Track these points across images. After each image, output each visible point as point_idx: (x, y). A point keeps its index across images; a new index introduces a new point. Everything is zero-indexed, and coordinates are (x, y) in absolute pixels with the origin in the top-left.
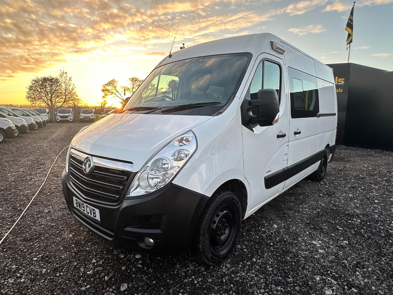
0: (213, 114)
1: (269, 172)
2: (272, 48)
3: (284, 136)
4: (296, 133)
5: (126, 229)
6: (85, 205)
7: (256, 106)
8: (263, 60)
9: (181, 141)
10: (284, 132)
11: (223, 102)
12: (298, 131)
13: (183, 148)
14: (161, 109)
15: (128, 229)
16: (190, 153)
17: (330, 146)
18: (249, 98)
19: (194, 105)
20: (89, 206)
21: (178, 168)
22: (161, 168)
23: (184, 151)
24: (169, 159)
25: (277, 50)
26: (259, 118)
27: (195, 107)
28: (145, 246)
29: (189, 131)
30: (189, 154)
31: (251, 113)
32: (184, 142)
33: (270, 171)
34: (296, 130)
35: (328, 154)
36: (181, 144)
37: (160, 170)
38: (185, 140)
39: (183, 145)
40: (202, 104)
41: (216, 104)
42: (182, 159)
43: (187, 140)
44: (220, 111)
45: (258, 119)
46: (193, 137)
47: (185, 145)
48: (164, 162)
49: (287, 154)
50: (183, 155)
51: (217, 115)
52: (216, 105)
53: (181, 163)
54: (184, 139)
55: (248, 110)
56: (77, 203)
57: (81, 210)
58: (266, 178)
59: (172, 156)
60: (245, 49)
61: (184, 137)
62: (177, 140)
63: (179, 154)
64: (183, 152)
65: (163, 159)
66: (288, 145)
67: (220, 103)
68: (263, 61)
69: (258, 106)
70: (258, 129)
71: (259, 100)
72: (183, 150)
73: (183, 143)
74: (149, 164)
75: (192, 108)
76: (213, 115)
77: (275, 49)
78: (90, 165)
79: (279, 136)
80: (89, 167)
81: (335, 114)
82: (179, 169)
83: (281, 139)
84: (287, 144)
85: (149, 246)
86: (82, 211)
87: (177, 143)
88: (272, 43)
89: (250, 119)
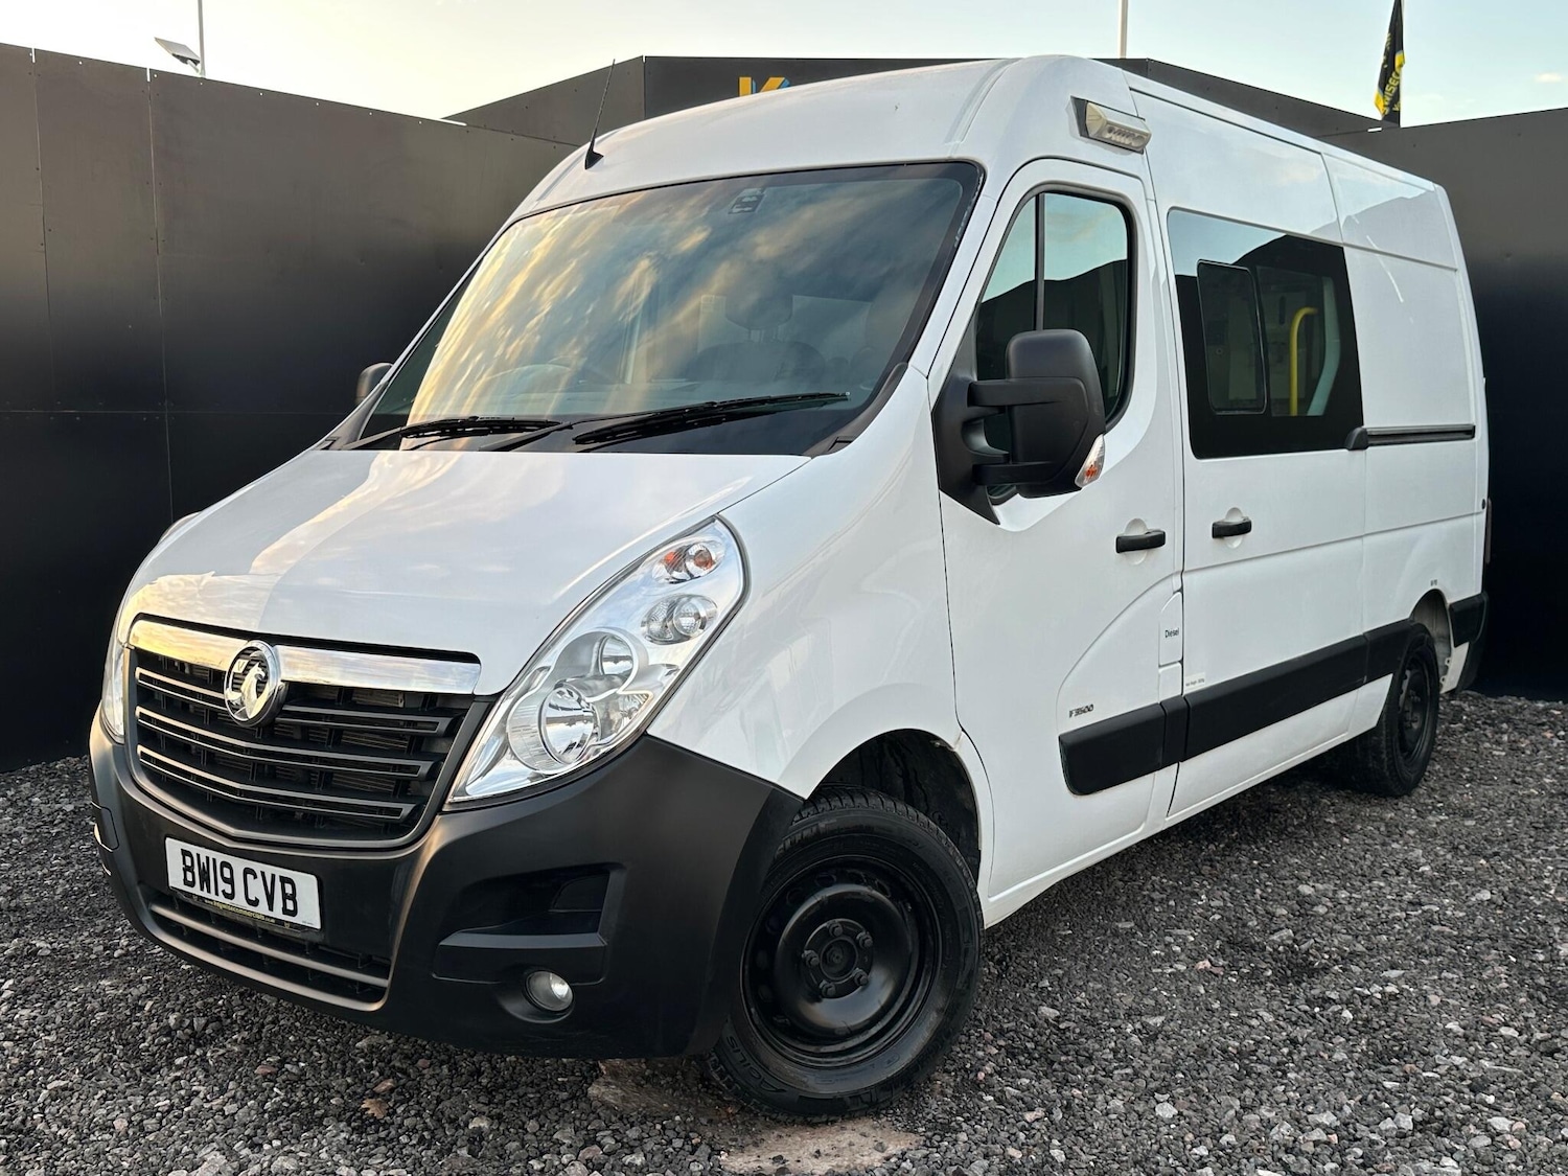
0: (812, 445)
1: (1079, 711)
2: (1084, 131)
3: (1156, 541)
4: (1222, 532)
5: (449, 942)
6: (239, 865)
7: (1001, 409)
8: (1036, 191)
9: (676, 561)
10: (1152, 526)
11: (855, 395)
12: (1236, 520)
13: (688, 592)
14: (570, 427)
15: (459, 940)
16: (719, 611)
17: (1450, 600)
18: (971, 374)
19: (725, 406)
20: (257, 867)
21: (669, 674)
22: (596, 677)
23: (694, 601)
24: (632, 637)
25: (1108, 136)
26: (1015, 460)
27: (732, 417)
28: (530, 1014)
29: (712, 519)
30: (712, 617)
31: (981, 442)
32: (691, 565)
33: (1089, 709)
34: (1222, 517)
35: (1440, 649)
36: (676, 574)
37: (590, 683)
38: (694, 558)
39: (688, 577)
40: (762, 401)
41: (825, 403)
42: (683, 637)
43: (705, 560)
44: (842, 434)
45: (1011, 465)
46: (728, 546)
47: (692, 577)
48: (611, 649)
49: (1176, 633)
50: (686, 622)
51: (830, 450)
52: (825, 408)
53: (681, 654)
54: (693, 551)
55: (969, 426)
56: (187, 869)
57: (212, 896)
58: (1069, 741)
59: (643, 624)
60: (952, 144)
61: (689, 547)
62: (662, 557)
63: (670, 616)
64: (687, 608)
65: (603, 639)
66: (1181, 590)
67: (844, 398)
68: (1037, 196)
69: (1011, 407)
70: (1020, 512)
71: (1012, 380)
72: (690, 597)
73: (688, 572)
74: (550, 660)
75: (718, 422)
76: (808, 452)
77: (1100, 132)
78: (261, 683)
79: (1125, 545)
80: (259, 693)
81: (1469, 432)
82: (674, 677)
83: (1139, 557)
84: (1176, 583)
85: (553, 1014)
86: (221, 898)
87: (660, 570)
88: (1080, 106)
89: (974, 466)
